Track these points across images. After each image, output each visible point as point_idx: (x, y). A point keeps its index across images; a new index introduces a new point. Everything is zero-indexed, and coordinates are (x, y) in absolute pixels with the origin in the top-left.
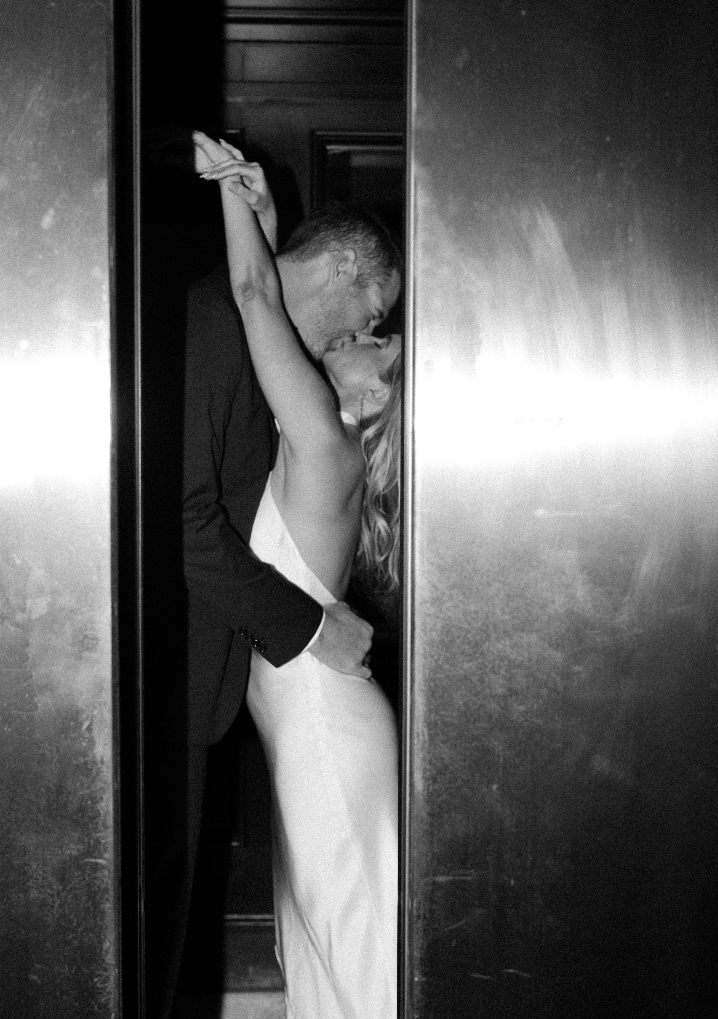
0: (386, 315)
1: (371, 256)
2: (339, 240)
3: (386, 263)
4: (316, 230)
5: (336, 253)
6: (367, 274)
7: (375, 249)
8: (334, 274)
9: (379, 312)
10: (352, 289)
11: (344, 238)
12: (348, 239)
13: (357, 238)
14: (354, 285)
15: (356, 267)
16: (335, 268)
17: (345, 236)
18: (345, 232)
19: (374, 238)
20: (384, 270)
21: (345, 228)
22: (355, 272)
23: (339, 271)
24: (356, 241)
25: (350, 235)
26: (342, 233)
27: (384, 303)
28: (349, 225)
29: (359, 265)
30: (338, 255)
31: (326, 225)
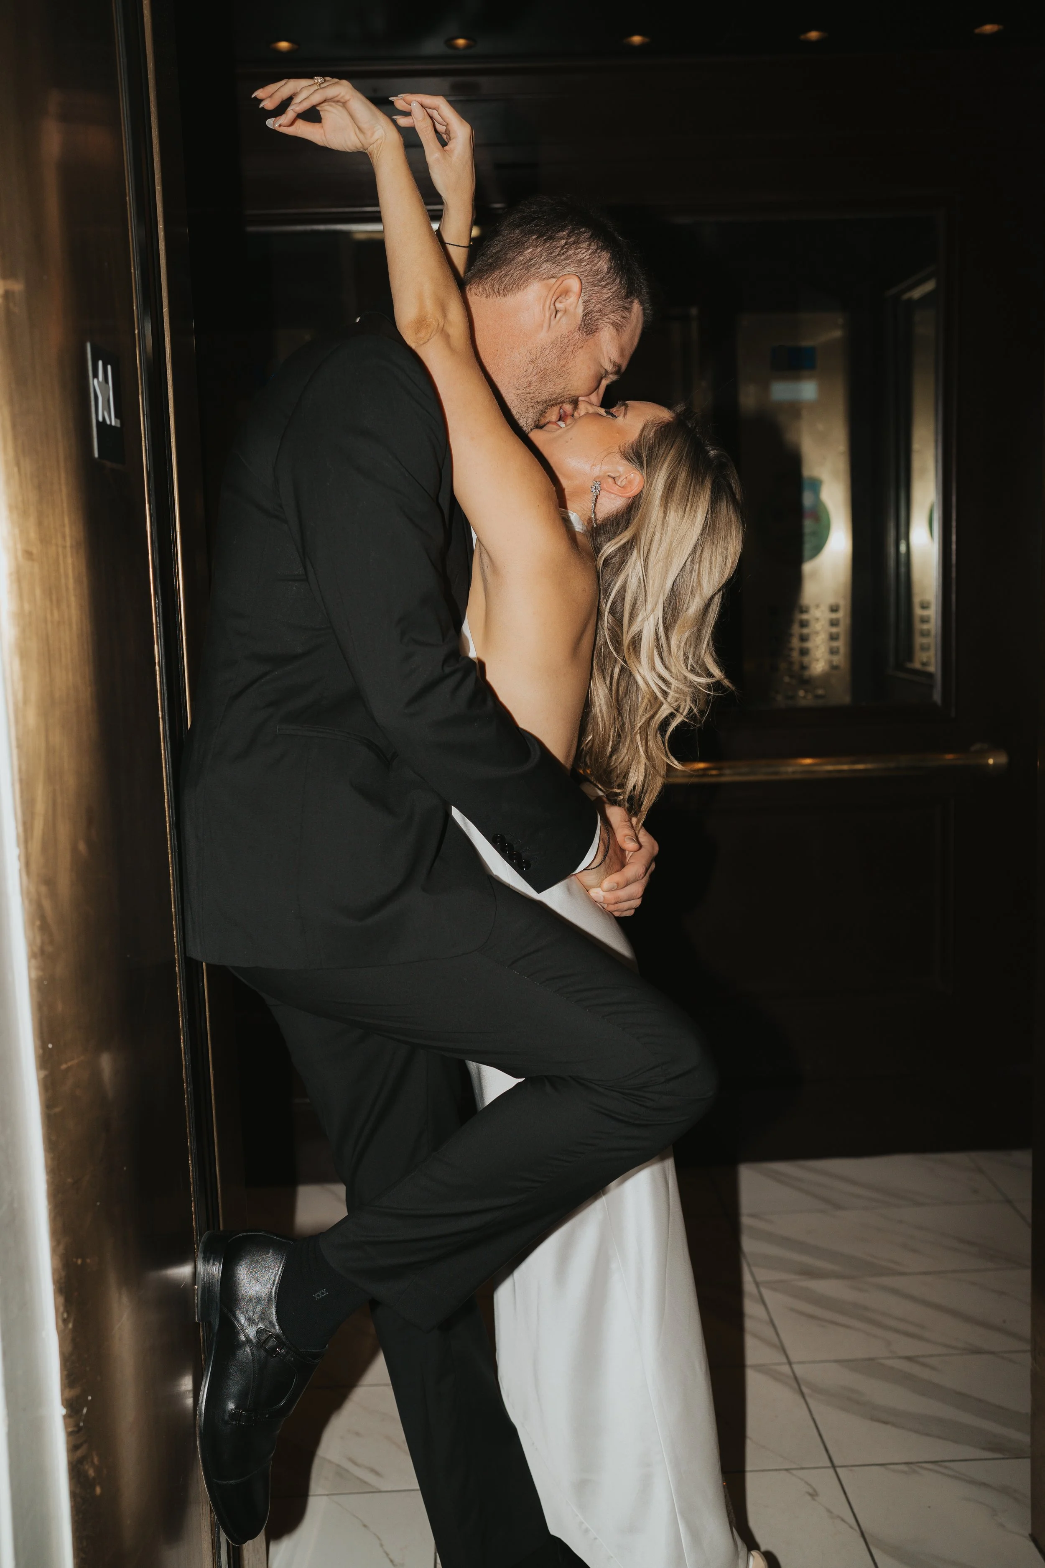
0: (624, 368)
1: (603, 283)
2: (554, 260)
3: (623, 292)
4: (520, 245)
5: (553, 281)
6: (597, 312)
7: (608, 272)
8: (551, 315)
9: (615, 364)
10: (577, 335)
11: (563, 257)
12: (568, 258)
13: (580, 256)
14: (579, 329)
15: (581, 301)
16: (552, 307)
17: (563, 254)
18: (563, 247)
19: (606, 255)
20: (621, 303)
21: (563, 242)
22: (580, 311)
23: (557, 309)
24: (581, 261)
25: (570, 252)
26: (558, 249)
27: (622, 351)
28: (569, 236)
29: (586, 298)
30: (556, 286)
31: (534, 237)
